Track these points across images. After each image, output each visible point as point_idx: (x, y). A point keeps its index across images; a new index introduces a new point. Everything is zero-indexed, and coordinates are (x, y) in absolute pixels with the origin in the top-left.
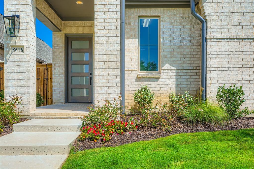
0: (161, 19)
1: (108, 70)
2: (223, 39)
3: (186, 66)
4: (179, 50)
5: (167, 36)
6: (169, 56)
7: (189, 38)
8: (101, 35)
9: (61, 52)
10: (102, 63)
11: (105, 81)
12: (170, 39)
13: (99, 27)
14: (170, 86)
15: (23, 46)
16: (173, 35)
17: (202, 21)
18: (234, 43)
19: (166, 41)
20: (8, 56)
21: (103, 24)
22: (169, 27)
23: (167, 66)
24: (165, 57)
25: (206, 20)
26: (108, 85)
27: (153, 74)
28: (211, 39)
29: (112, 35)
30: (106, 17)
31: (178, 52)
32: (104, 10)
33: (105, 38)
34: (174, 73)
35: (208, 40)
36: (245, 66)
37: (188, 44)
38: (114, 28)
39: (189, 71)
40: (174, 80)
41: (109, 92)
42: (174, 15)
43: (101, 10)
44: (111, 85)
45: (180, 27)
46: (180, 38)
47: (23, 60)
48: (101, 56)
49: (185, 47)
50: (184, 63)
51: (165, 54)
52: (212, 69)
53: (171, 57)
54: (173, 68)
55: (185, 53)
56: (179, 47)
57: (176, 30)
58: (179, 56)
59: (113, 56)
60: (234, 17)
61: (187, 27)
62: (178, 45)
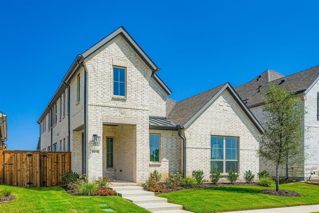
0: (162, 136)
1: (143, 163)
2: (193, 148)
3: (173, 159)
4: (170, 151)
5: (164, 144)
6: (165, 154)
7: (176, 146)
8: (140, 146)
9: (79, 145)
10: (140, 160)
11: (142, 168)
12: (166, 145)
13: (139, 142)
14: (166, 169)
15: (99, 151)
16: (168, 144)
17: (184, 139)
18: (198, 150)
19: (164, 147)
20: (90, 155)
21: (141, 141)
22: (165, 139)
23: (164, 159)
24: (164, 155)
25: (186, 139)
26: (143, 170)
27: (157, 163)
28: (188, 148)
29: (145, 146)
30: (142, 138)
31: (170, 152)
32: (141, 134)
33: (142, 148)
34: (168, 163)
35: (187, 149)
36: (203, 161)
37: (175, 149)
38: (146, 143)
39: (175, 162)
40: (168, 166)
41: (144, 173)
42: (168, 134)
43: (140, 134)
44: (145, 170)
45: (171, 140)
46: (171, 146)
47: (99, 157)
48: (140, 156)
49: (174, 150)
50: (173, 158)
51: (164, 153)
52: (188, 162)
53: (167, 155)
54: (167, 160)
55: (174, 153)
56: (171, 150)
57: (169, 141)
58: (170, 154)
59: (145, 156)
60: (198, 138)
61: (174, 140)
62: (170, 149)
